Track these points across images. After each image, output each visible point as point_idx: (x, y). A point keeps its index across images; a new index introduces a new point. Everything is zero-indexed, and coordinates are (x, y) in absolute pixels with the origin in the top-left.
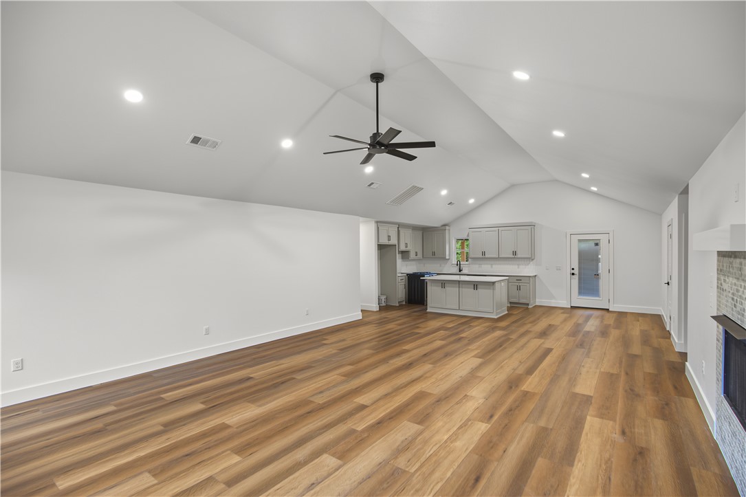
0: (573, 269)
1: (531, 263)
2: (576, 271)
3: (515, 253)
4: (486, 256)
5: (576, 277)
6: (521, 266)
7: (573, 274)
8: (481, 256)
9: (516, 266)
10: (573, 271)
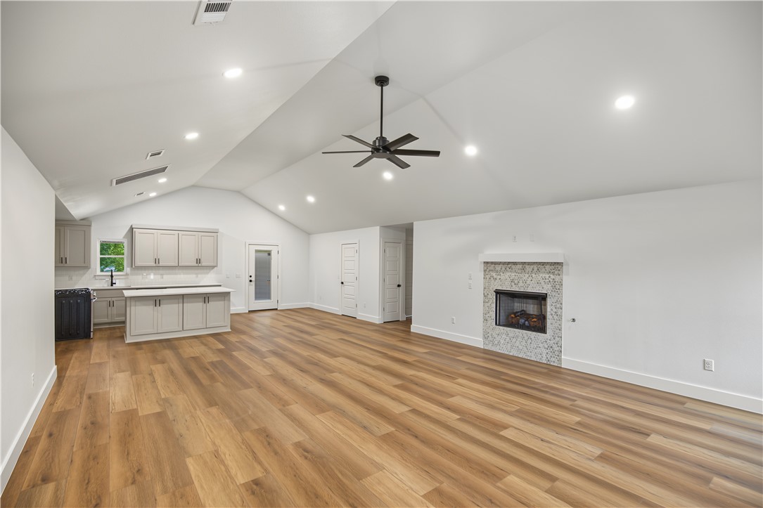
0: (251, 276)
1: (212, 271)
2: (253, 279)
3: (198, 261)
4: (161, 264)
5: (253, 283)
6: (199, 276)
7: (251, 281)
8: (153, 264)
9: (194, 276)
10: (251, 279)
